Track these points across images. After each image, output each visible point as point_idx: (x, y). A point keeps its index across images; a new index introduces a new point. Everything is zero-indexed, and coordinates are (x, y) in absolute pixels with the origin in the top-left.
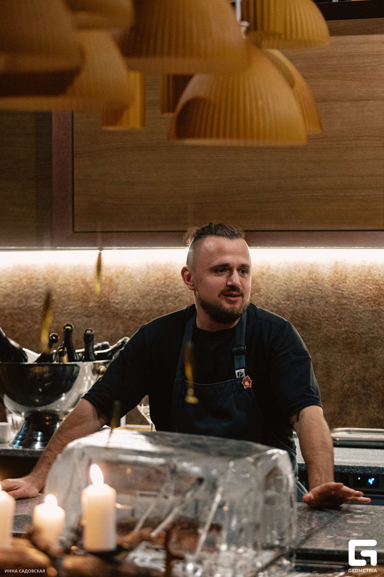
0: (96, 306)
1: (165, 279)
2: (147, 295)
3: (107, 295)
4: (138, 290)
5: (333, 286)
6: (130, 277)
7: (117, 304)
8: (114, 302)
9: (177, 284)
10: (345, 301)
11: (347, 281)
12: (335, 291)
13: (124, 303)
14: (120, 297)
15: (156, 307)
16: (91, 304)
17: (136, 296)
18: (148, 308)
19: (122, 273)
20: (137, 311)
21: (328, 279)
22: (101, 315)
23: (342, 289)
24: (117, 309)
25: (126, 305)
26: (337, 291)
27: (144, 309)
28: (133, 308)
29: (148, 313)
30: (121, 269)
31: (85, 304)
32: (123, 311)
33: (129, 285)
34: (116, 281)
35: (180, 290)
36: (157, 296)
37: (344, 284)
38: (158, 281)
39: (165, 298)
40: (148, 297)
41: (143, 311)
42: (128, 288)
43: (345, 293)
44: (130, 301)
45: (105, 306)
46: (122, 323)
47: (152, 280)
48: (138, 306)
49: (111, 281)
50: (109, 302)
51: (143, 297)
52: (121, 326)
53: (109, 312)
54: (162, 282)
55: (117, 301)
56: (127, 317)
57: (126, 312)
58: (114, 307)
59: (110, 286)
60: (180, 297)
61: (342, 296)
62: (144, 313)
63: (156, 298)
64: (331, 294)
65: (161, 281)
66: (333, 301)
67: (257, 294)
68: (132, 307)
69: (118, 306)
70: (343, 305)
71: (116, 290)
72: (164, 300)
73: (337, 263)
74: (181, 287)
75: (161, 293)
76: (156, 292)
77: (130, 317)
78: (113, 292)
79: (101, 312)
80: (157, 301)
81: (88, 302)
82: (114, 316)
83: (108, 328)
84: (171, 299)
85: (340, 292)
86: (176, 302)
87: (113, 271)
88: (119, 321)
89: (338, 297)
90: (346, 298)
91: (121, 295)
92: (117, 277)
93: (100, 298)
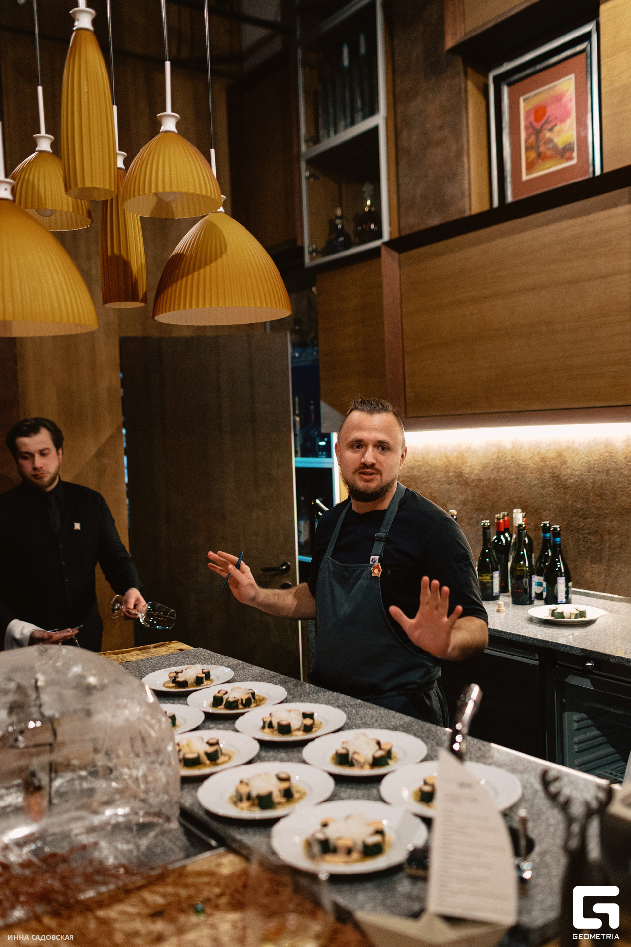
0: (454, 476)
1: (498, 453)
2: (487, 467)
4: (481, 463)
8: (465, 473)
9: (506, 458)
13: (471, 473)
14: (468, 469)
15: (493, 477)
16: (451, 474)
17: (479, 467)
19: (469, 448)
20: (480, 480)
24: (467, 478)
25: (473, 476)
27: (485, 478)
28: (478, 478)
29: (488, 482)
31: (447, 474)
32: (471, 480)
35: (508, 462)
36: (492, 468)
40: (488, 469)
41: (484, 480)
44: (475, 471)
45: (459, 476)
46: (471, 489)
48: (480, 475)
49: (463, 455)
50: (462, 472)
51: (484, 468)
52: (470, 492)
53: (462, 481)
54: (496, 456)
55: (467, 472)
56: (474, 484)
59: (463, 460)
60: (509, 469)
62: (485, 482)
63: (492, 470)
65: (495, 454)
69: (467, 476)
72: (498, 471)
74: (509, 460)
75: (496, 465)
76: (492, 464)
77: (476, 485)
80: (493, 471)
82: (465, 484)
84: (503, 470)
86: (507, 472)
88: (469, 488)
91: (470, 466)
92: (467, 452)
93: (455, 469)
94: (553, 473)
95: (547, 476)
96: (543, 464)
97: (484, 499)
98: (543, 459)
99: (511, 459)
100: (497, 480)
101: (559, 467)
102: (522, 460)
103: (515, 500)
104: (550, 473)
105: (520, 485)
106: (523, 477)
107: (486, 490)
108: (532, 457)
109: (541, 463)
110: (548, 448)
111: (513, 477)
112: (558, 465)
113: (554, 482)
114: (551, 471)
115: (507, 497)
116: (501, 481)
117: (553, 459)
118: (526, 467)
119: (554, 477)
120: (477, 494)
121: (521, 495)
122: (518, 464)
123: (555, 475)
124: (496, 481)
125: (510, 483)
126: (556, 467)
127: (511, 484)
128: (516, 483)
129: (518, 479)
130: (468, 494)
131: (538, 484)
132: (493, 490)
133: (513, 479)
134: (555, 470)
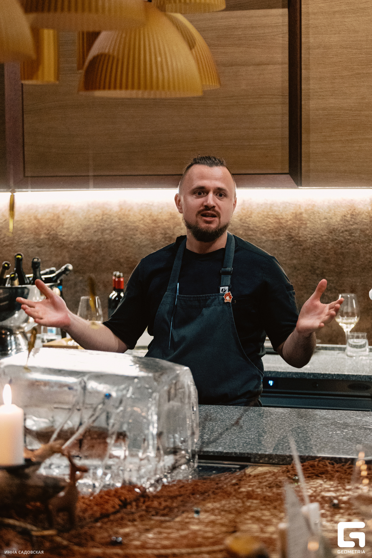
0: (46, 238)
1: (103, 215)
2: (88, 229)
3: (55, 228)
5: (241, 220)
6: (74, 214)
7: (64, 236)
8: (61, 235)
9: (112, 219)
10: (250, 233)
11: (253, 216)
12: (242, 224)
13: (69, 235)
14: (66, 231)
15: (96, 239)
16: (42, 237)
17: (79, 229)
18: (89, 240)
19: (67, 210)
20: (80, 242)
21: (237, 215)
22: (51, 246)
23: (249, 223)
24: (63, 240)
25: (71, 237)
26: (245, 225)
27: (85, 240)
29: (89, 244)
30: (66, 208)
31: (37, 237)
32: (68, 242)
33: (73, 220)
34: (62, 217)
35: (115, 224)
36: (96, 229)
37: (250, 219)
38: (97, 217)
39: (103, 231)
40: (89, 231)
41: (85, 242)
42: (72, 223)
43: (251, 226)
44: (74, 233)
45: (53, 238)
46: (68, 252)
47: (92, 216)
48: (80, 237)
49: (58, 217)
50: (57, 235)
51: (84, 230)
53: (56, 243)
54: (101, 218)
55: (63, 234)
56: (72, 247)
57: (71, 243)
58: (61, 239)
59: (58, 221)
60: (116, 231)
61: (248, 229)
62: (86, 244)
63: (95, 232)
64: (239, 227)
65: (99, 217)
66: (241, 232)
67: (178, 227)
68: (76, 239)
69: (64, 238)
70: (249, 235)
71: (63, 225)
72: (102, 233)
73: (244, 201)
74: (116, 222)
75: (100, 227)
76: (95, 226)
77: (75, 247)
78: (60, 227)
79: (50, 243)
80: (96, 233)
81: (40, 235)
82: (61, 247)
83: (57, 256)
84: (108, 232)
85: (247, 225)
86: (112, 234)
87: (60, 209)
88: (65, 250)
89: (245, 230)
90: (252, 230)
91: (67, 229)
92: (63, 214)
93: (49, 231)
94: (166, 234)
95: (159, 237)
96: (155, 225)
97: (84, 261)
98: (155, 221)
99: (117, 220)
100: (101, 242)
101: (172, 228)
102: (131, 222)
103: (122, 260)
104: (162, 234)
105: (128, 246)
106: (131, 238)
107: (87, 251)
108: (143, 219)
109: (153, 225)
110: (160, 211)
111: (120, 238)
112: (172, 227)
113: (167, 242)
114: (163, 232)
115: (112, 259)
116: (105, 242)
117: (165, 221)
118: (136, 229)
119: (166, 238)
120: (76, 256)
121: (128, 256)
122: (126, 226)
123: (167, 235)
124: (99, 242)
125: (116, 244)
126: (169, 228)
127: (118, 245)
128: (123, 244)
129: (126, 240)
130: (65, 256)
131: (149, 244)
132: (95, 252)
133: (121, 240)
134: (168, 232)
